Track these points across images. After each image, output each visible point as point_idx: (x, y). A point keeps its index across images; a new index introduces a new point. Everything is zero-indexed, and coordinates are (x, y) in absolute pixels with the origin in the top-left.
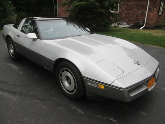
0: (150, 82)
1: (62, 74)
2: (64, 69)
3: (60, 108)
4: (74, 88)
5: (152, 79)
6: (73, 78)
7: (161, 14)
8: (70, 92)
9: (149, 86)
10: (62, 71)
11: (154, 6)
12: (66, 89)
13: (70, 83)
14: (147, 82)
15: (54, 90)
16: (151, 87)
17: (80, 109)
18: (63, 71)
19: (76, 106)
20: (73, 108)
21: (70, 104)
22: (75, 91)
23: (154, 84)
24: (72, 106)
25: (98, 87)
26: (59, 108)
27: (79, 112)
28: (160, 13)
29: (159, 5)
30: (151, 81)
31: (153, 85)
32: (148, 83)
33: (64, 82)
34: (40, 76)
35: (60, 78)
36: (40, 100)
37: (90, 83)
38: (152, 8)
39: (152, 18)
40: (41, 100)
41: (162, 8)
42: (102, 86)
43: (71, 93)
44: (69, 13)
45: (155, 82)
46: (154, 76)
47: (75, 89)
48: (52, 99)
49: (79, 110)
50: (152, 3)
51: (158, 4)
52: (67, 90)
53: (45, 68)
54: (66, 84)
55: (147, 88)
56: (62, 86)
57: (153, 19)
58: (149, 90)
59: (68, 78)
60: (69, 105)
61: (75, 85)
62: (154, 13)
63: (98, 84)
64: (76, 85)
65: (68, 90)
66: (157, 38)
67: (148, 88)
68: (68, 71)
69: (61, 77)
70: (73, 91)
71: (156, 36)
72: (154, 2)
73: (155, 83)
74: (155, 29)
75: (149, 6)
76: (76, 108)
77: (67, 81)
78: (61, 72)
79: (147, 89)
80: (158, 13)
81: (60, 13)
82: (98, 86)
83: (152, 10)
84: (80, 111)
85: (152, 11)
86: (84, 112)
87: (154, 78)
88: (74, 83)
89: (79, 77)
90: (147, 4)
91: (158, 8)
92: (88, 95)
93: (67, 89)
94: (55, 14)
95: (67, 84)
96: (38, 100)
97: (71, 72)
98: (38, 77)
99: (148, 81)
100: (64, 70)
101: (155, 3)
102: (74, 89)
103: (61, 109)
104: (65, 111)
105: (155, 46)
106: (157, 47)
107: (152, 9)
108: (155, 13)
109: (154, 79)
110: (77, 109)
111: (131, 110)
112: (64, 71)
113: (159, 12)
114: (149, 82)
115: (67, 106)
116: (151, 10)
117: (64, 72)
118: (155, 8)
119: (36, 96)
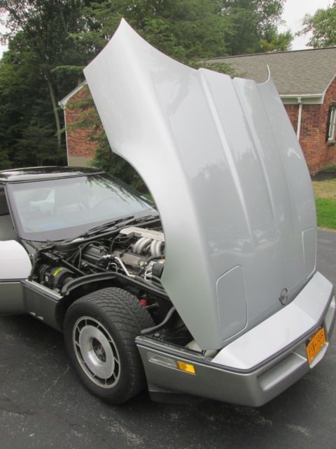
0: (313, 344)
1: (81, 332)
2: (86, 318)
3: (77, 435)
4: (112, 372)
5: (317, 335)
6: (111, 344)
7: (334, 142)
8: (102, 381)
9: (311, 353)
10: (79, 325)
11: (314, 122)
12: (92, 374)
13: (103, 357)
14: (305, 346)
15: (58, 378)
16: (315, 355)
17: (133, 431)
18: (82, 324)
19: (120, 422)
20: (113, 430)
21: (103, 418)
22: (117, 379)
23: (324, 345)
24: (111, 425)
25: (178, 368)
26: (74, 435)
27: (130, 442)
28: (329, 139)
29: (326, 118)
30: (314, 341)
31: (321, 349)
32: (307, 345)
33: (87, 355)
34: (20, 334)
35: (75, 342)
36: (20, 413)
37: (156, 358)
38: (310, 127)
39: (312, 152)
40: (23, 413)
41: (334, 126)
42: (187, 365)
43: (106, 386)
44: (98, 145)
45: (326, 341)
46: (322, 324)
47: (117, 375)
48: (54, 405)
49: (129, 435)
50: (310, 116)
51: (324, 118)
52: (96, 377)
53: (34, 314)
54: (93, 359)
55: (306, 360)
56: (81, 365)
57: (315, 153)
58: (312, 366)
59: (96, 344)
60: (102, 420)
61: (116, 364)
62: (315, 140)
63: (177, 360)
64: (119, 363)
65: (98, 376)
66: (327, 204)
67: (308, 362)
68: (95, 325)
69: (77, 339)
70: (111, 380)
71: (324, 199)
72: (313, 113)
73: (327, 344)
74: (322, 180)
75: (302, 122)
76: (122, 429)
77: (95, 350)
78: (76, 326)
79: (307, 364)
80: (327, 140)
81: (72, 144)
82: (178, 365)
83: (310, 131)
84: (133, 438)
85: (310, 135)
86: (144, 440)
87: (323, 329)
88: (113, 358)
89: (125, 342)
90: (297, 118)
91: (324, 126)
92: (151, 390)
93: (96, 374)
94: (59, 143)
95: (96, 360)
96: (15, 412)
97: (104, 328)
98: (13, 339)
99: (307, 342)
100: (84, 321)
101: (315, 116)
102: (113, 375)
103: (80, 435)
104: (90, 441)
105: (324, 229)
106: (328, 230)
107: (309, 129)
108: (318, 138)
109: (323, 333)
110: (124, 431)
111: (271, 422)
112: (85, 325)
113: (327, 137)
114: (310, 345)
115: (97, 425)
116: (308, 133)
117: (84, 328)
118: (317, 127)
119: (8, 400)
